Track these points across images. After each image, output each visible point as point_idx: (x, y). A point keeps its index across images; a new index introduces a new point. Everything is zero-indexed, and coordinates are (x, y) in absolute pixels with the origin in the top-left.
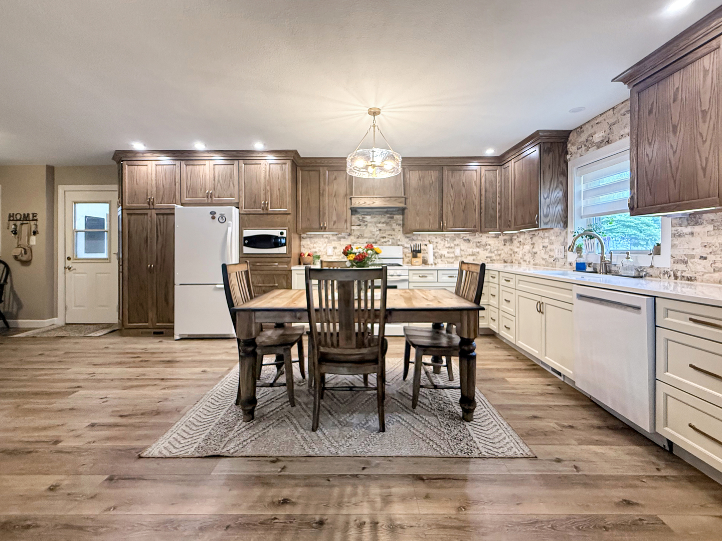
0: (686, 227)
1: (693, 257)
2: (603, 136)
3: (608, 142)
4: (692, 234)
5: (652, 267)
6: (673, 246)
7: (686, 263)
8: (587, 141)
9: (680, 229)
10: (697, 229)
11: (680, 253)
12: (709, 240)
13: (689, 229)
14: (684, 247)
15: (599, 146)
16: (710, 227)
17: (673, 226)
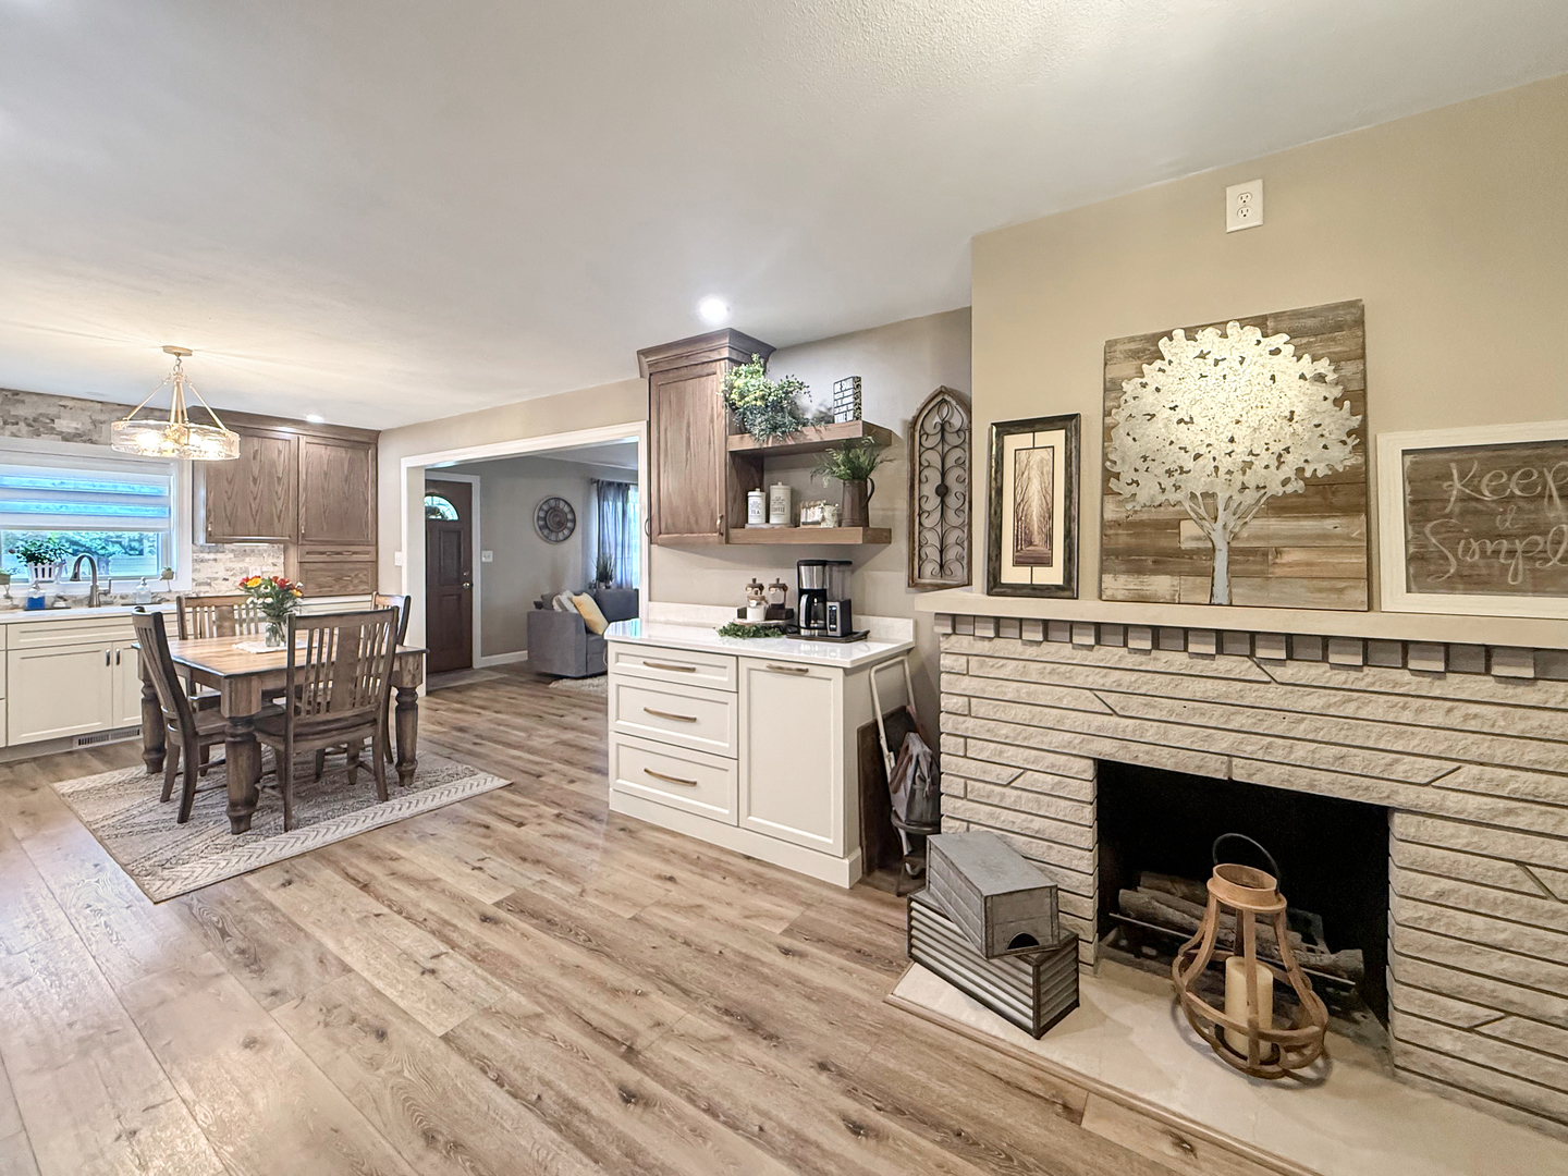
0: (209, 553)
1: (216, 579)
2: (77, 429)
3: (91, 441)
4: (215, 560)
5: (170, 591)
6: (194, 570)
7: (209, 584)
8: (35, 420)
9: (201, 555)
10: (219, 556)
11: (201, 577)
12: (231, 565)
13: (212, 556)
14: (206, 572)
15: (67, 438)
16: (232, 555)
17: (193, 552)
